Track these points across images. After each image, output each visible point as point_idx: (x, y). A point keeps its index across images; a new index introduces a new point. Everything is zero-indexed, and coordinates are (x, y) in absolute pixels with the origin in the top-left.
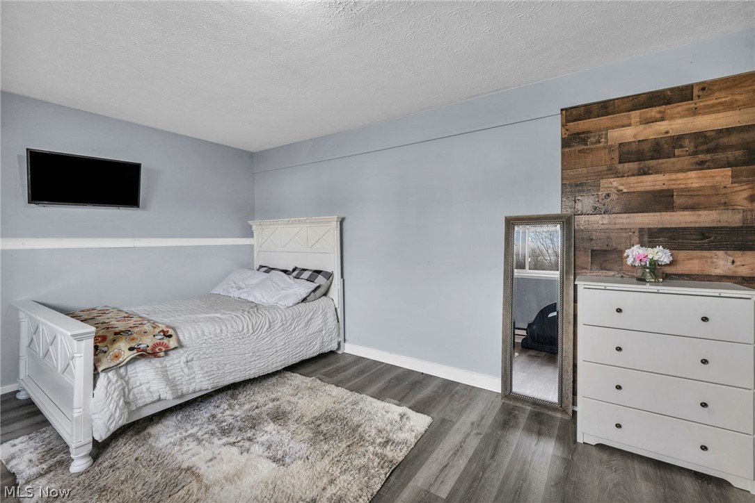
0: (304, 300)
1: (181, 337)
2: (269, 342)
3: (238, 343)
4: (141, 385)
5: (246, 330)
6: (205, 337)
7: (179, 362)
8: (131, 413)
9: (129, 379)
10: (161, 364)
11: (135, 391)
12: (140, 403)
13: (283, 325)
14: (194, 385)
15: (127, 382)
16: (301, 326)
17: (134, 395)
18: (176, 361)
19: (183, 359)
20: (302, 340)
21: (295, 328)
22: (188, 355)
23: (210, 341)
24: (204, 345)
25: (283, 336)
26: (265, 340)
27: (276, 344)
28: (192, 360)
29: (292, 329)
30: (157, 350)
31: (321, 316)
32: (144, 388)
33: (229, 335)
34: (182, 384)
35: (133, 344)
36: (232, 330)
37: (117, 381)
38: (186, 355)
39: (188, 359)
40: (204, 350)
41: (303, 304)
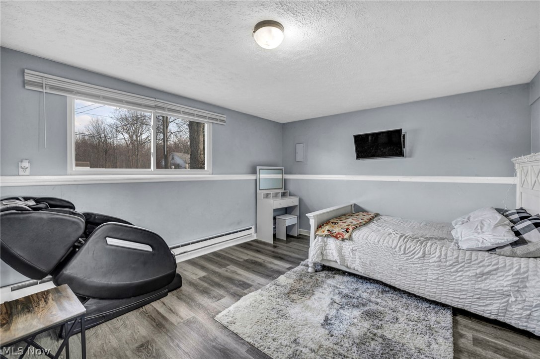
0: (492, 250)
1: (353, 235)
2: (419, 269)
3: (389, 255)
4: (330, 249)
5: (397, 249)
6: (367, 241)
7: (349, 248)
8: (323, 260)
9: (327, 244)
10: (340, 244)
11: (328, 251)
12: (329, 258)
13: (440, 261)
14: (354, 265)
15: (325, 246)
16: (468, 273)
17: (326, 252)
18: (347, 247)
19: (351, 247)
20: (464, 288)
21: (457, 271)
22: (354, 247)
23: (369, 244)
24: (365, 245)
25: (438, 272)
26: (415, 265)
27: (427, 274)
28: (356, 250)
29: (452, 270)
30: (338, 236)
31: (510, 278)
32: (331, 251)
33: (383, 247)
34: (348, 260)
35: (331, 229)
36: (387, 244)
37: (321, 242)
38: (353, 246)
39: (354, 249)
40: (364, 248)
41: (487, 254)
